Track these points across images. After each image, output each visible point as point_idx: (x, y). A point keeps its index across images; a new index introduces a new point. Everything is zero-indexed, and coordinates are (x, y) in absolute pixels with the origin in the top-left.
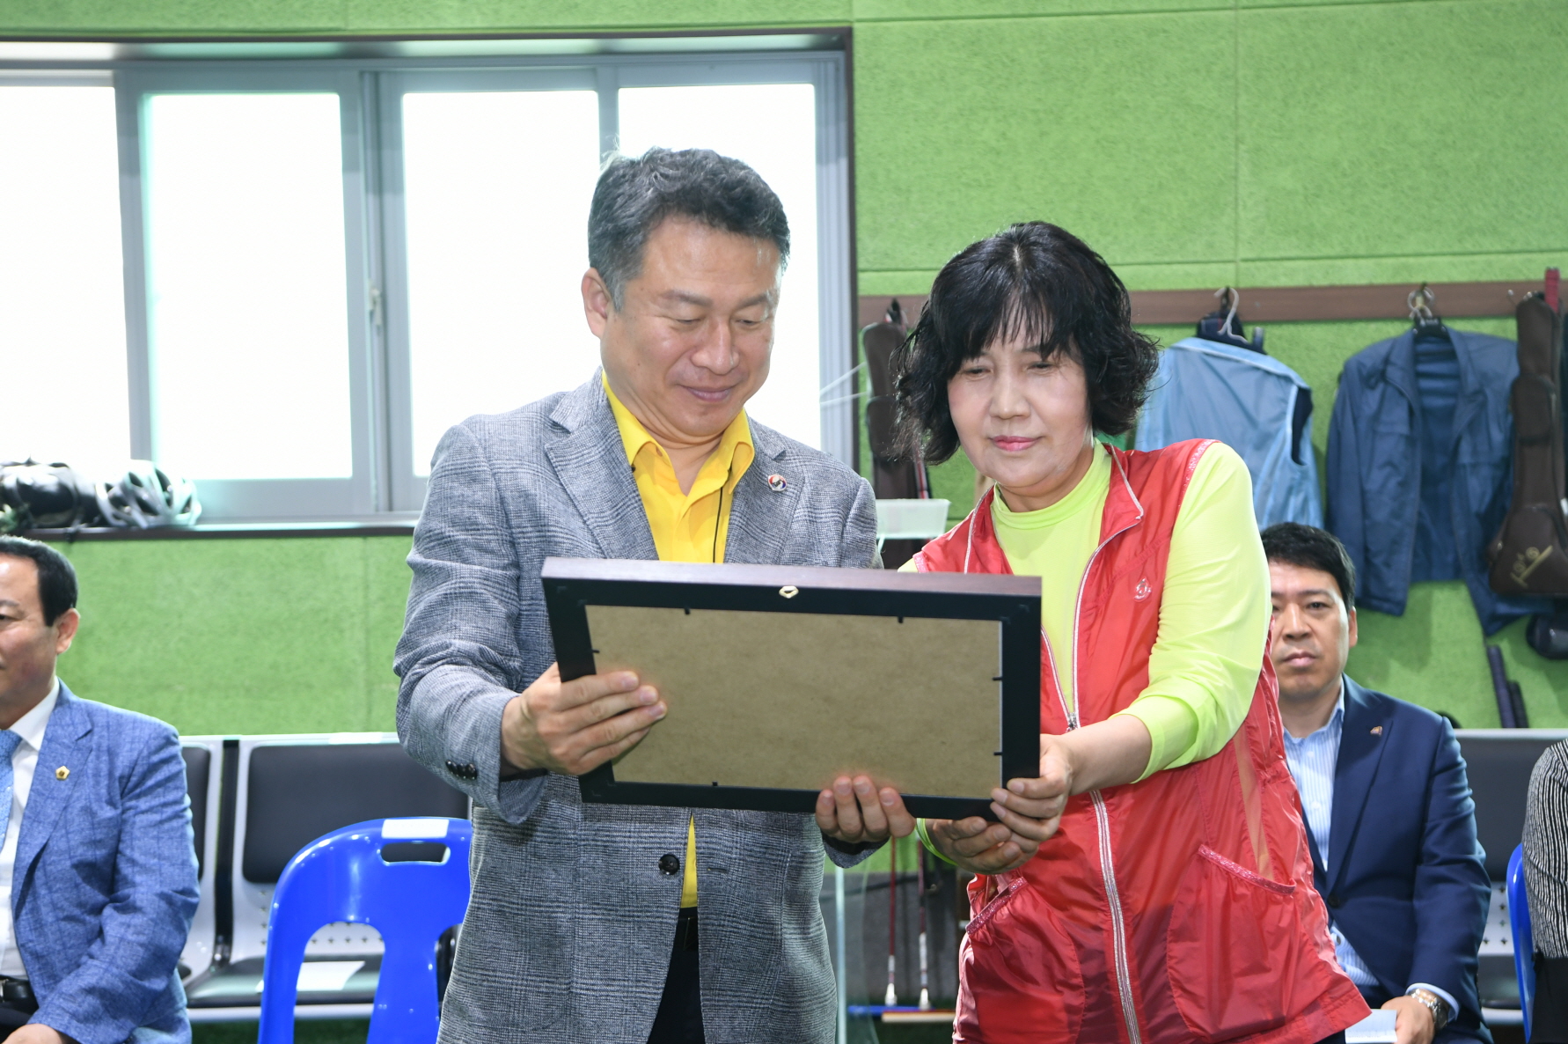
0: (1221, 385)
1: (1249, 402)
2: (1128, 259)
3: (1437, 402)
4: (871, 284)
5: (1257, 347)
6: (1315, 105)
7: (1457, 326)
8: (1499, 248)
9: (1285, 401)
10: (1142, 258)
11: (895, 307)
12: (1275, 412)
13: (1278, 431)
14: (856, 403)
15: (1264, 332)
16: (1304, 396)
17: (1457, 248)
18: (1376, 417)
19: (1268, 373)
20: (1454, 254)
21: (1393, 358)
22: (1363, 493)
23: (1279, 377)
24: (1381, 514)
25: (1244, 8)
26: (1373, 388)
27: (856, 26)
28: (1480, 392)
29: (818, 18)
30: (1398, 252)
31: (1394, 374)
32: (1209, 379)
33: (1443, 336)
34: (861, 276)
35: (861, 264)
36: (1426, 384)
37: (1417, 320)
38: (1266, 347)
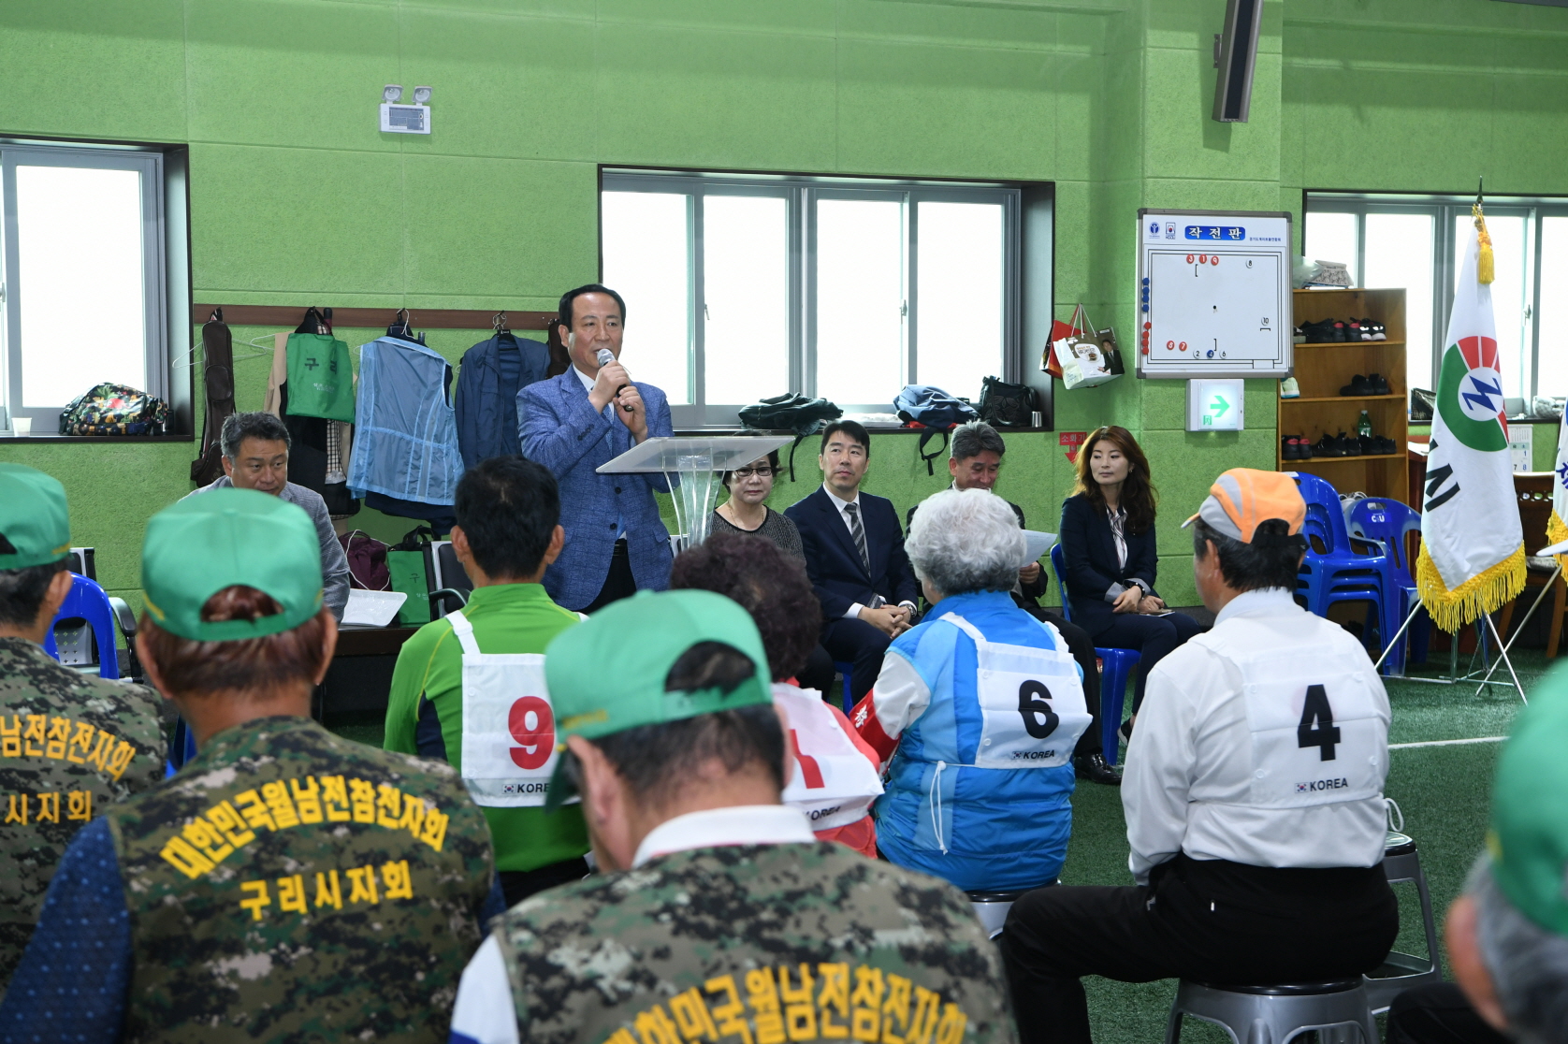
0: (406, 363)
1: (421, 375)
2: (346, 290)
3: (507, 376)
4: (200, 298)
5: (421, 342)
6: (443, 210)
7: (518, 334)
8: (535, 294)
9: (441, 374)
10: (353, 290)
11: (219, 310)
12: (436, 379)
13: (438, 389)
14: (192, 368)
15: (424, 334)
16: (449, 368)
17: (515, 293)
18: (481, 384)
19: (429, 356)
20: (513, 296)
21: (489, 351)
22: (476, 424)
23: (435, 359)
24: (486, 436)
25: (405, 153)
26: (480, 367)
27: (190, 144)
28: (530, 371)
29: (168, 138)
30: (486, 293)
31: (490, 360)
32: (398, 358)
33: (512, 339)
34: (194, 292)
35: (194, 286)
36: (504, 366)
37: (499, 332)
38: (426, 343)
